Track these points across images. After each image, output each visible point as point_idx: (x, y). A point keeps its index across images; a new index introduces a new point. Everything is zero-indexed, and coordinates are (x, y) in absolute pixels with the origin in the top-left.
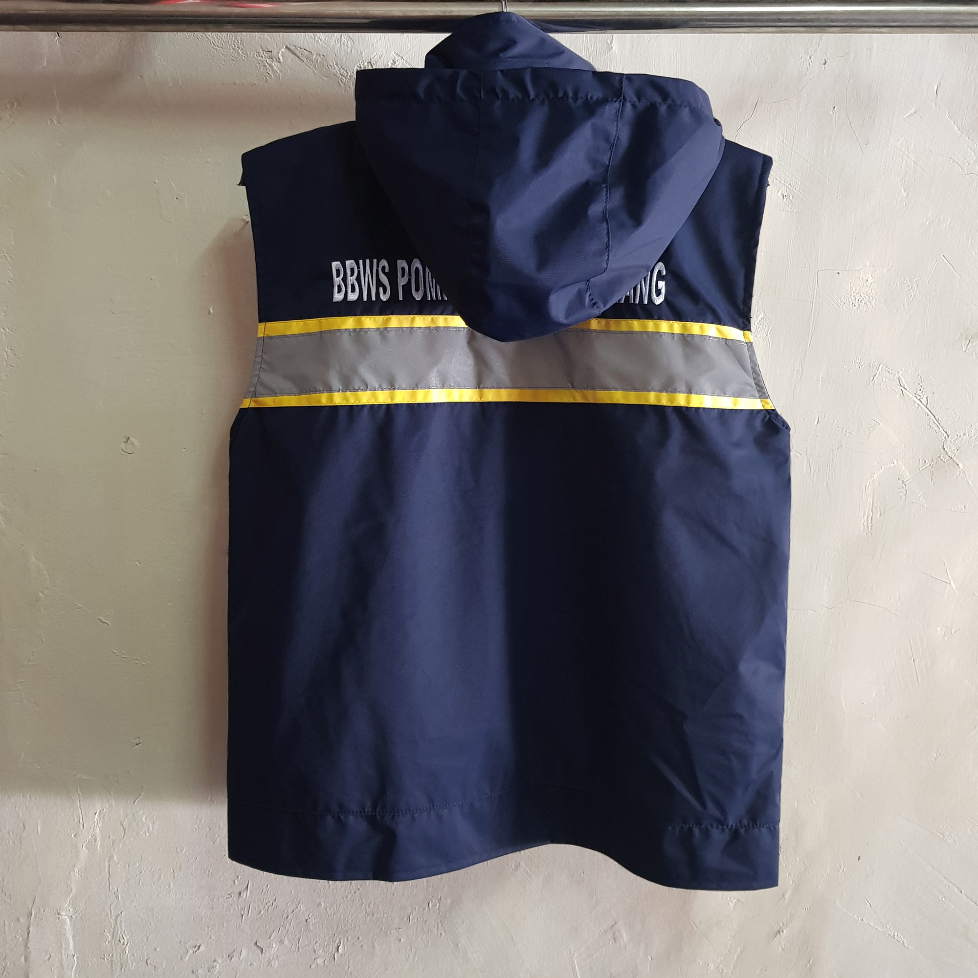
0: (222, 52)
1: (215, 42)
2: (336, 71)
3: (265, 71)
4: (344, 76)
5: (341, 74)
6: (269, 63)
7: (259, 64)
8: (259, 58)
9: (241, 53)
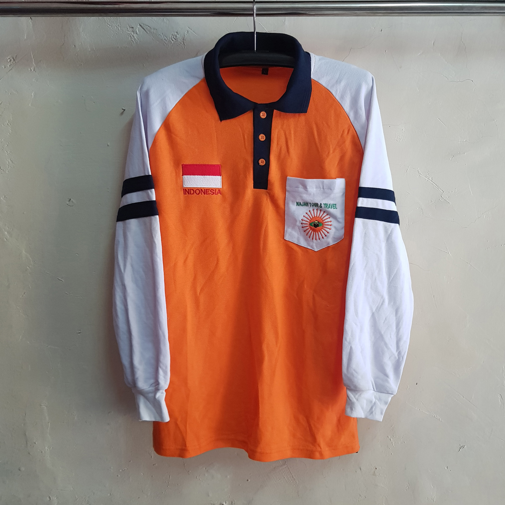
2: (162, 38)
3: (131, 39)
4: (166, 40)
5: (164, 39)
6: (132, 35)
7: (128, 35)
8: (128, 32)
9: (120, 29)
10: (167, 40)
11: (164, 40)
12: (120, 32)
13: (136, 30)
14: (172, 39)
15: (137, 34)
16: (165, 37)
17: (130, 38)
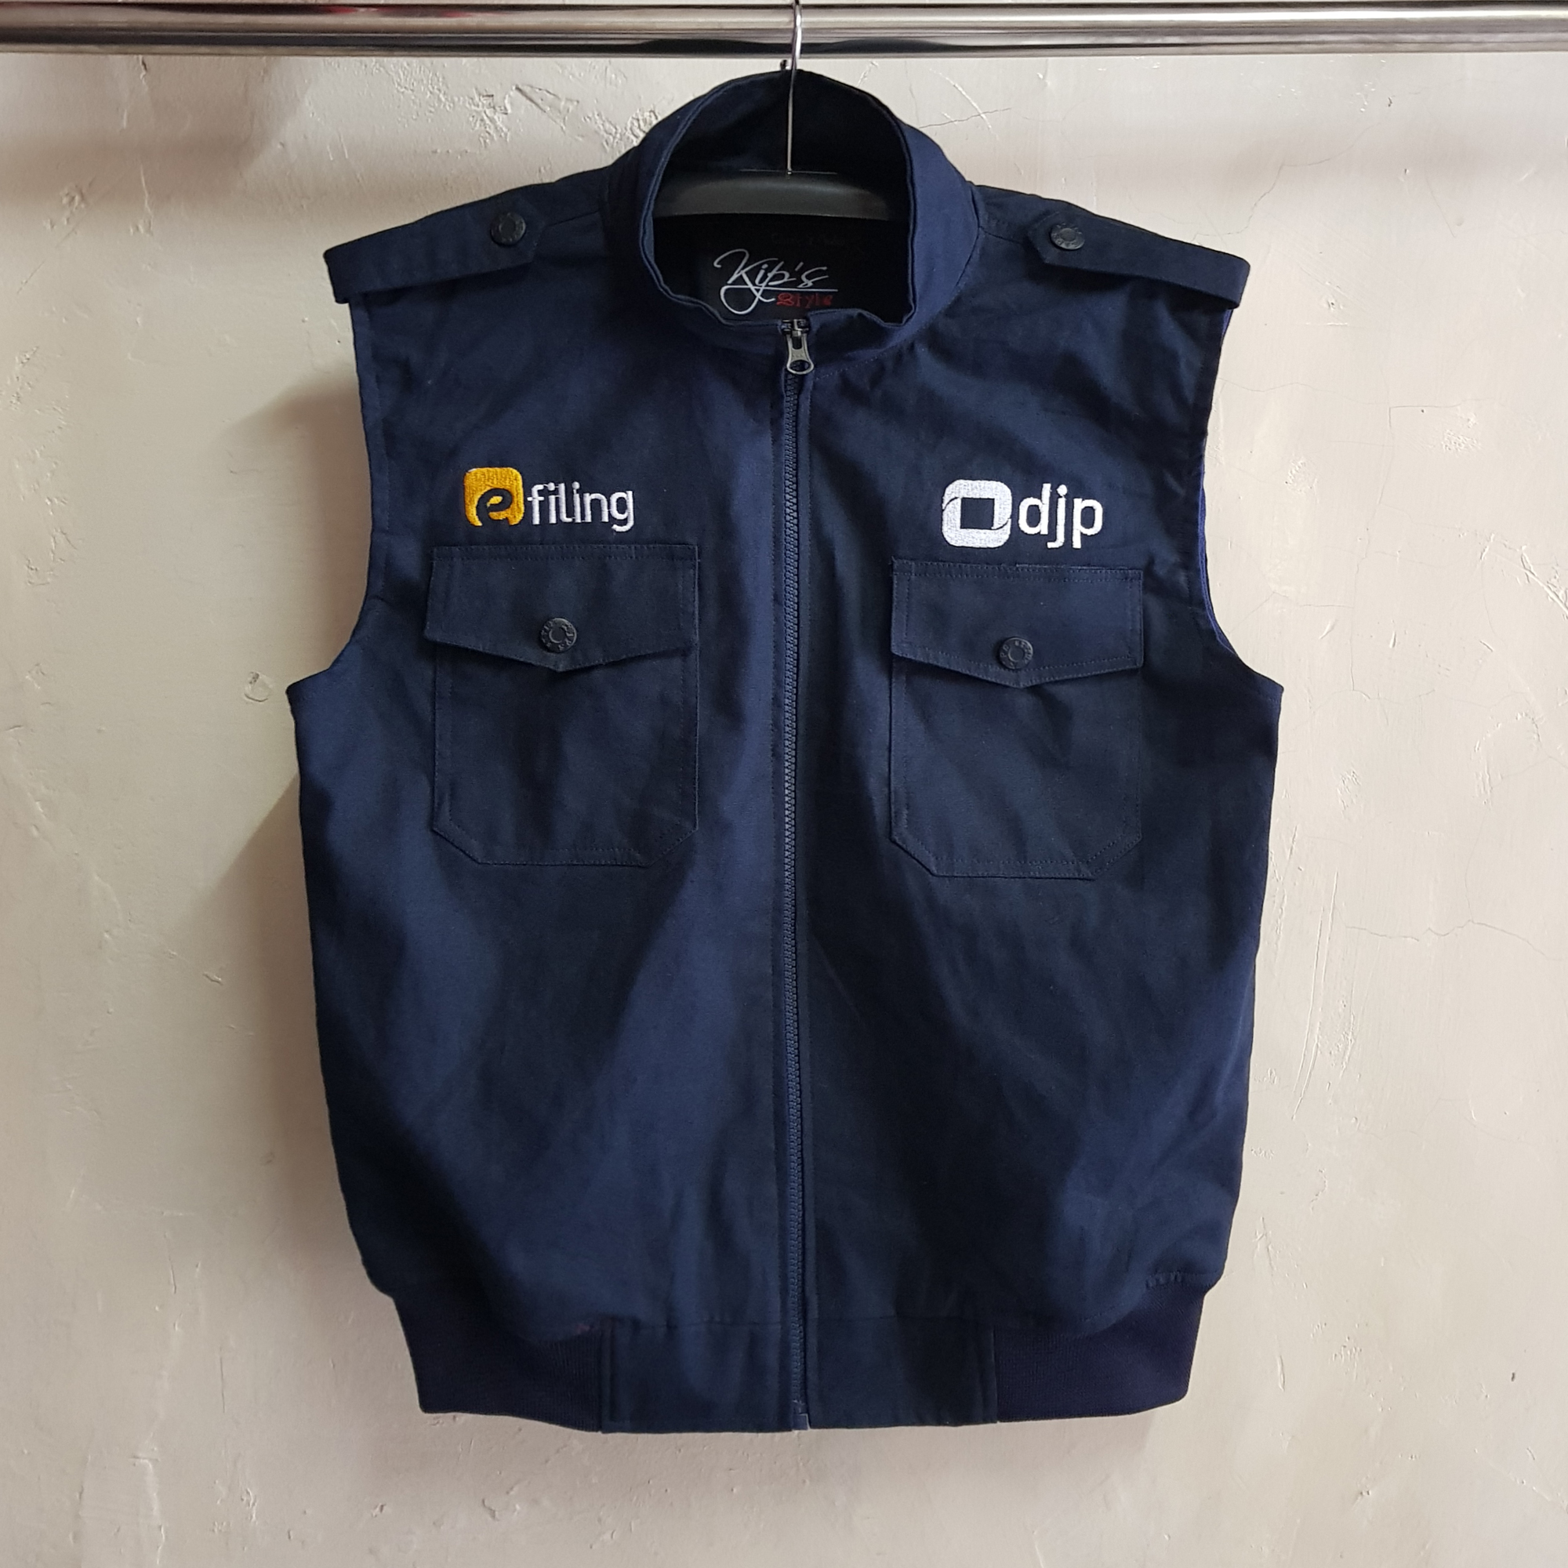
0: (413, 98)
1: (401, 80)
2: (599, 127)
3: (483, 128)
4: (611, 134)
5: (606, 131)
6: (489, 115)
7: (473, 117)
8: (473, 107)
9: (443, 99)
10: (616, 133)
11: (602, 133)
12: (444, 106)
13: (504, 101)
14: (631, 129)
15: (506, 114)
16: (607, 125)
17: (480, 125)
